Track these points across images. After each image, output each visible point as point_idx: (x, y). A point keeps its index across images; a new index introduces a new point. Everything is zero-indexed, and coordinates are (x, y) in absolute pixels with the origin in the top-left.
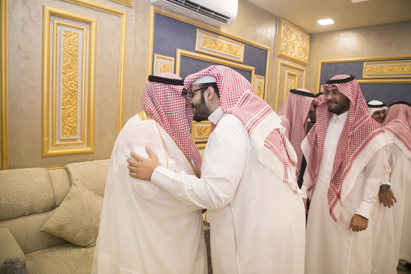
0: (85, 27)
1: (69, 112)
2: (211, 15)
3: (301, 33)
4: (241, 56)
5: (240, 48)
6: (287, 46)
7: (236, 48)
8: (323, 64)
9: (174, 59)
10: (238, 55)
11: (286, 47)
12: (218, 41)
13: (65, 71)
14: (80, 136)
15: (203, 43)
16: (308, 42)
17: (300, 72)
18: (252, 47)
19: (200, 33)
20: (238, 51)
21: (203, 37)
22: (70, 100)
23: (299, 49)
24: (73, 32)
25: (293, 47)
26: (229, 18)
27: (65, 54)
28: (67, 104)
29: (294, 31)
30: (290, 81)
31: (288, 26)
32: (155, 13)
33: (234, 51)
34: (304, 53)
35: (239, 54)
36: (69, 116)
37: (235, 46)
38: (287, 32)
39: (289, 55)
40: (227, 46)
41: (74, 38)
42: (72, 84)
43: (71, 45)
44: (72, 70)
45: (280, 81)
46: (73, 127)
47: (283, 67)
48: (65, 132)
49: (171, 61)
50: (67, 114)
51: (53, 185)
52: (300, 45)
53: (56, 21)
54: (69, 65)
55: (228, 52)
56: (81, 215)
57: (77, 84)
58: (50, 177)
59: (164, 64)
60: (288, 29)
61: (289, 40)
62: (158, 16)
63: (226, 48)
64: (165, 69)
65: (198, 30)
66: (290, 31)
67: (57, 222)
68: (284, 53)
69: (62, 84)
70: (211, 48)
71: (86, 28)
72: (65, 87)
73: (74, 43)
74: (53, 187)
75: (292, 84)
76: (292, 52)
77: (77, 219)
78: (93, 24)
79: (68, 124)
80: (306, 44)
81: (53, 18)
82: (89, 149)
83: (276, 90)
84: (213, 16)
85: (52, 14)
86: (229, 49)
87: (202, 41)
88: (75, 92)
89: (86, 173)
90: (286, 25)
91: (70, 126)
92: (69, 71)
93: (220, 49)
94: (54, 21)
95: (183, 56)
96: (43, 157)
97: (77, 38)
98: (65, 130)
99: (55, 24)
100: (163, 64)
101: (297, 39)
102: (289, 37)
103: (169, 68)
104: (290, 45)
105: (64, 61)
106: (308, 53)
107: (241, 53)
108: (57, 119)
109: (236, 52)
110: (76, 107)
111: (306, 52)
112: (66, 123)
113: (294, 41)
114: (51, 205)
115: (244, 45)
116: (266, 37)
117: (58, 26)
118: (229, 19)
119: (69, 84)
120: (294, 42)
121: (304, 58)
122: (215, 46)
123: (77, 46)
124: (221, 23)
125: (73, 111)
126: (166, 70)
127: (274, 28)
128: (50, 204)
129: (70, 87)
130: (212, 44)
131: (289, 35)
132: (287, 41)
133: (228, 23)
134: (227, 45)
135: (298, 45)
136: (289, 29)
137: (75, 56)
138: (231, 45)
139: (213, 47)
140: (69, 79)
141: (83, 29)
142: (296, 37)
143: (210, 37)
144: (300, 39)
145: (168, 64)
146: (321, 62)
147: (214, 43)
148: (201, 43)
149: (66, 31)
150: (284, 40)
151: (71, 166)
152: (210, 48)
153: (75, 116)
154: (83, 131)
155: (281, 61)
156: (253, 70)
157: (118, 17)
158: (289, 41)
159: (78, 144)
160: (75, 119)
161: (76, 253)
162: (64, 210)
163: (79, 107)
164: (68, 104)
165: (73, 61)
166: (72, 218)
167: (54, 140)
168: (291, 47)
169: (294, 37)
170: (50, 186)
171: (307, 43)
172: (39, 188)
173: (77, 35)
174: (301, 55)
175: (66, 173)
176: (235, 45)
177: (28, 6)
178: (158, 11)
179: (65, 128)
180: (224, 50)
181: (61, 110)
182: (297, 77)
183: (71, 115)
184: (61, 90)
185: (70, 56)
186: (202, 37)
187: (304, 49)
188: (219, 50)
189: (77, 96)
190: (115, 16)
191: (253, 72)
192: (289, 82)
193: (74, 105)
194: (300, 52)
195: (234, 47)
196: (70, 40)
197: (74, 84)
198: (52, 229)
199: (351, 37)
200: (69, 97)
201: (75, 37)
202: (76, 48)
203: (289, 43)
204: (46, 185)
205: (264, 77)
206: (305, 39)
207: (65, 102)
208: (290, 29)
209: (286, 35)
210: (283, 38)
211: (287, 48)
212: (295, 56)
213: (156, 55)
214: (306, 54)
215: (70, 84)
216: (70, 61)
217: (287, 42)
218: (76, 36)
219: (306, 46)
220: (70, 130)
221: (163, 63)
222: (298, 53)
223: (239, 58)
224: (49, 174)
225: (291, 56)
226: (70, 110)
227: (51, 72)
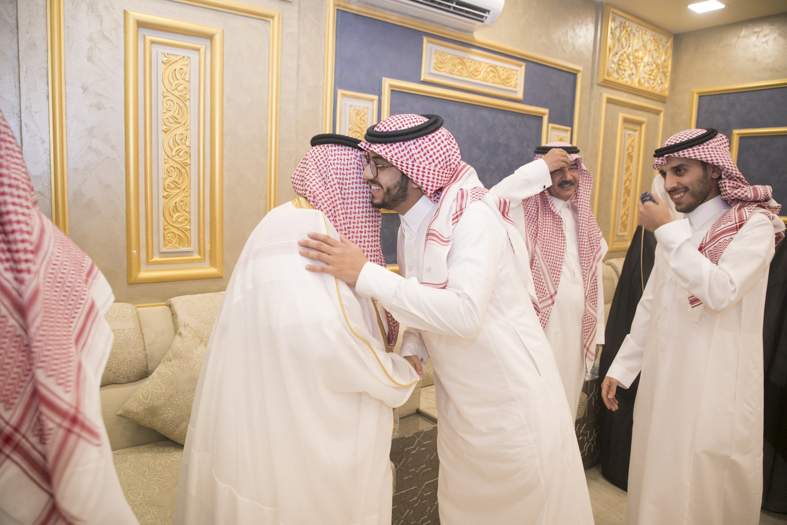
0: (202, 44)
1: (176, 203)
2: (450, 7)
3: (654, 33)
4: (518, 87)
5: (517, 71)
6: (620, 63)
7: (507, 71)
8: (701, 97)
9: (376, 97)
10: (511, 86)
11: (619, 65)
12: (469, 59)
13: (167, 127)
14: (197, 246)
15: (435, 64)
16: (670, 52)
17: (652, 116)
18: (543, 68)
19: (430, 45)
20: (512, 76)
21: (436, 52)
22: (176, 180)
23: (647, 68)
24: (180, 56)
25: (635, 63)
26: (489, 11)
27: (166, 96)
28: (171, 189)
29: (637, 31)
30: (629, 135)
31: (623, 20)
32: (338, 10)
33: (502, 77)
34: (660, 75)
35: (513, 83)
36: (176, 209)
37: (506, 68)
38: (620, 33)
39: (625, 80)
40: (487, 67)
41: (182, 67)
42: (179, 150)
43: (178, 80)
44: (179, 125)
45: (605, 135)
46: (184, 231)
47: (612, 106)
48: (168, 239)
49: (371, 103)
51: (143, 335)
52: (650, 59)
53: (149, 38)
54: (174, 117)
55: (491, 80)
56: (189, 391)
57: (188, 152)
58: (140, 321)
59: (357, 108)
60: (622, 26)
61: (625, 50)
62: (342, 15)
63: (486, 71)
64: (359, 117)
65: (425, 39)
66: (627, 30)
67: (147, 402)
68: (614, 77)
69: (161, 152)
70: (454, 73)
71: (204, 47)
72: (168, 156)
73: (183, 75)
74: (143, 339)
75: (633, 141)
76: (633, 74)
77: (181, 397)
78: (218, 39)
79: (174, 224)
80: (664, 57)
82: (213, 271)
83: (596, 155)
84: (454, 8)
85: (141, 25)
86: (491, 74)
87: (434, 61)
88: (186, 166)
89: (203, 315)
90: (618, 20)
91: (178, 228)
92: (174, 128)
93: (474, 73)
95: (394, 92)
97: (187, 65)
98: (169, 235)
100: (355, 109)
101: (644, 46)
102: (624, 44)
103: (366, 116)
104: (627, 61)
106: (669, 74)
107: (517, 81)
108: (155, 216)
109: (508, 78)
110: (187, 193)
111: (664, 73)
112: (171, 223)
113: (636, 51)
114: (139, 370)
115: (524, 65)
116: (574, 45)
117: (153, 45)
118: (487, 13)
119: (174, 151)
120: (636, 54)
121: (662, 86)
122: (462, 69)
123: (187, 81)
124: (474, 24)
125: (183, 201)
126: (361, 119)
127: (591, 27)
128: (137, 368)
129: (177, 156)
130: (455, 65)
131: (625, 38)
132: (620, 53)
133: (486, 21)
134: (487, 65)
135: (646, 59)
136: (624, 27)
137: (184, 99)
138: (497, 66)
139: (458, 71)
140: (175, 142)
141: (198, 50)
142: (641, 44)
143: (451, 52)
144: (651, 46)
145: (364, 108)
146: (698, 93)
147: (461, 64)
148: (433, 65)
149: (168, 54)
150: (615, 50)
151: (177, 301)
152: (452, 74)
153: (187, 210)
154: (202, 237)
155: (607, 94)
156: (544, 114)
157: (264, 22)
158: (625, 52)
159: (194, 261)
160: (187, 214)
161: (178, 458)
162: (159, 381)
163: (194, 192)
164: (174, 188)
165: (180, 109)
166: (172, 395)
168: (629, 64)
169: (636, 43)
170: (137, 335)
171: (666, 53)
172: (118, 339)
173: (187, 60)
174: (655, 80)
175: (169, 313)
176: (504, 66)
177: (99, 13)
178: (344, 7)
179: (169, 233)
180: (481, 76)
181: (162, 200)
182: (644, 126)
183: (179, 209)
184: (161, 162)
185: (176, 100)
186: (433, 51)
187: (660, 67)
188: (471, 77)
189: (189, 172)
190: (258, 21)
191: (546, 119)
192: (627, 137)
193: (184, 190)
194: (650, 75)
195: (503, 70)
196: (175, 70)
197: (183, 151)
198: (137, 413)
199: (765, 36)
200: (175, 174)
201: (184, 65)
202: (186, 84)
203: (625, 55)
204: (130, 334)
205: (569, 128)
206: (664, 46)
207: (169, 185)
208: (628, 27)
209: (619, 40)
210: (612, 47)
211: (622, 67)
212: (639, 82)
213: (340, 92)
214: (666, 76)
215: (177, 150)
216: (176, 109)
217: (622, 55)
218: (186, 62)
219: (665, 61)
220: (178, 234)
221: (355, 106)
222: (647, 77)
223: (515, 92)
225: (629, 83)
226: (178, 199)
227: (141, 131)
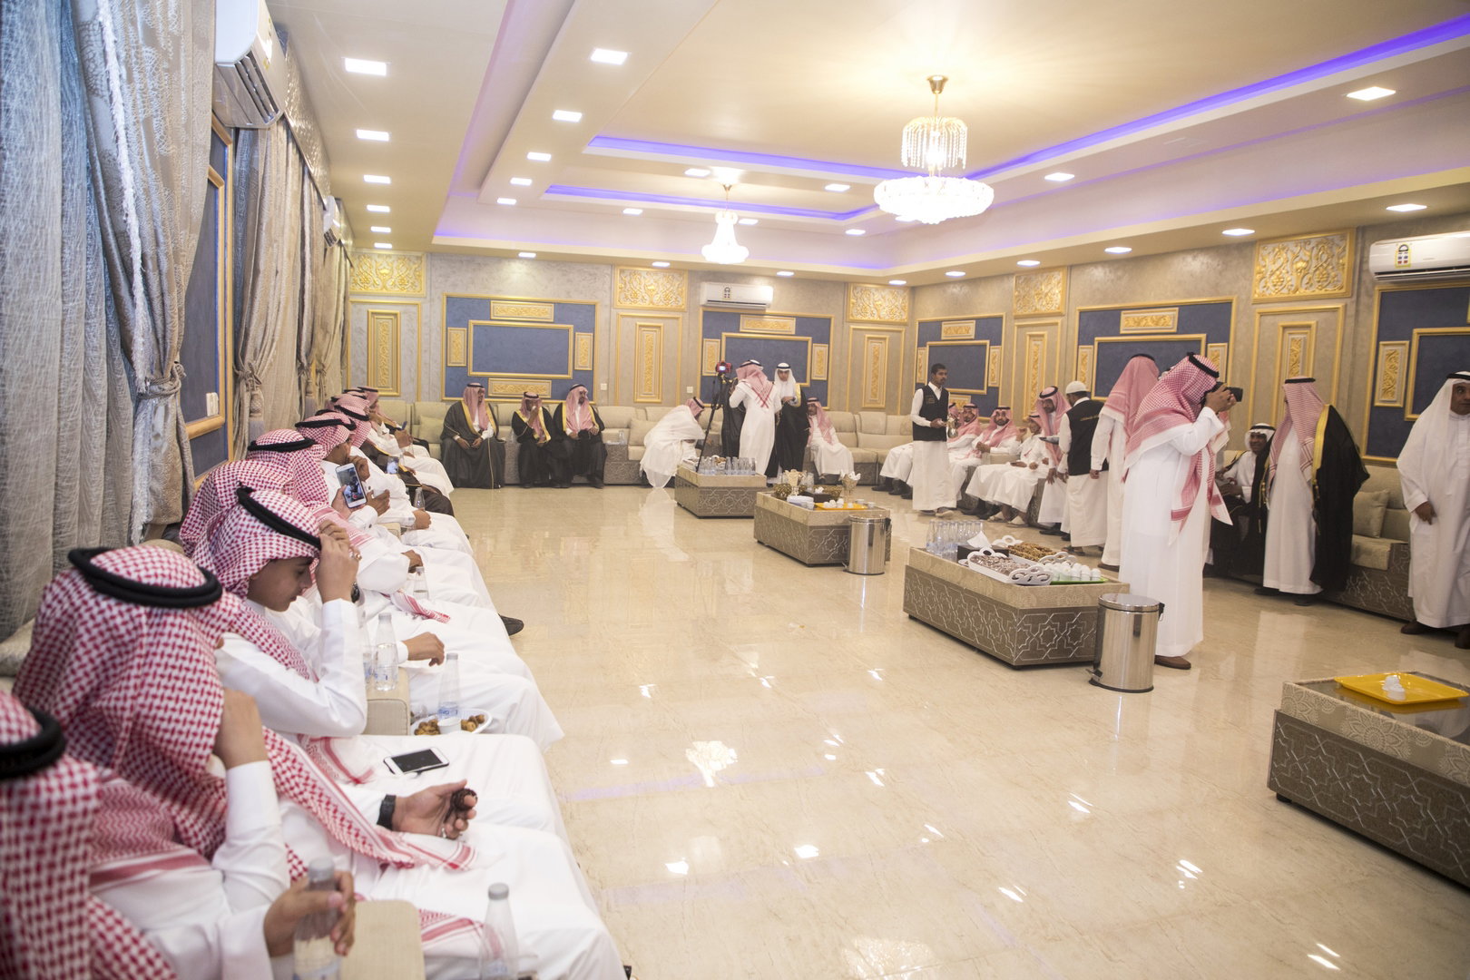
3: (891, 290)
4: (792, 328)
5: (791, 322)
6: (863, 310)
7: (784, 323)
9: (720, 340)
12: (763, 321)
16: (907, 298)
17: (895, 334)
18: (808, 319)
19: (744, 318)
20: (788, 324)
21: (747, 321)
23: (886, 309)
25: (875, 308)
29: (876, 292)
30: (874, 345)
32: (704, 311)
33: (781, 326)
34: (899, 311)
35: (789, 328)
38: (862, 295)
39: (870, 318)
47: (857, 332)
52: (890, 304)
55: (777, 328)
60: (863, 291)
61: (867, 302)
63: (773, 325)
65: (741, 318)
66: (867, 293)
68: (860, 318)
75: (878, 348)
76: (874, 314)
81: (640, 328)
83: (847, 357)
86: (776, 325)
87: (745, 324)
93: (766, 325)
95: (727, 338)
96: (635, 402)
99: (642, 331)
101: (884, 299)
102: (865, 300)
104: (868, 308)
105: (645, 350)
106: (906, 310)
109: (786, 326)
111: (902, 310)
113: (877, 301)
115: (794, 319)
116: (829, 305)
118: (766, 305)
122: (761, 325)
127: (841, 295)
130: (758, 326)
131: (865, 297)
132: (863, 303)
134: (772, 322)
135: (886, 304)
138: (779, 320)
143: (755, 319)
144: (890, 298)
146: (918, 322)
147: (759, 323)
150: (858, 304)
152: (754, 328)
155: (854, 326)
156: (809, 340)
168: (871, 309)
169: (875, 298)
171: (903, 299)
174: (893, 315)
180: (771, 327)
182: (887, 340)
187: (899, 307)
188: (765, 328)
194: (890, 312)
203: (867, 305)
205: (827, 345)
206: (901, 296)
209: (861, 298)
210: (855, 303)
212: (879, 317)
213: (704, 340)
219: (902, 303)
221: (710, 344)
222: (886, 314)
223: (791, 332)
224: (636, 411)
227: (639, 356)
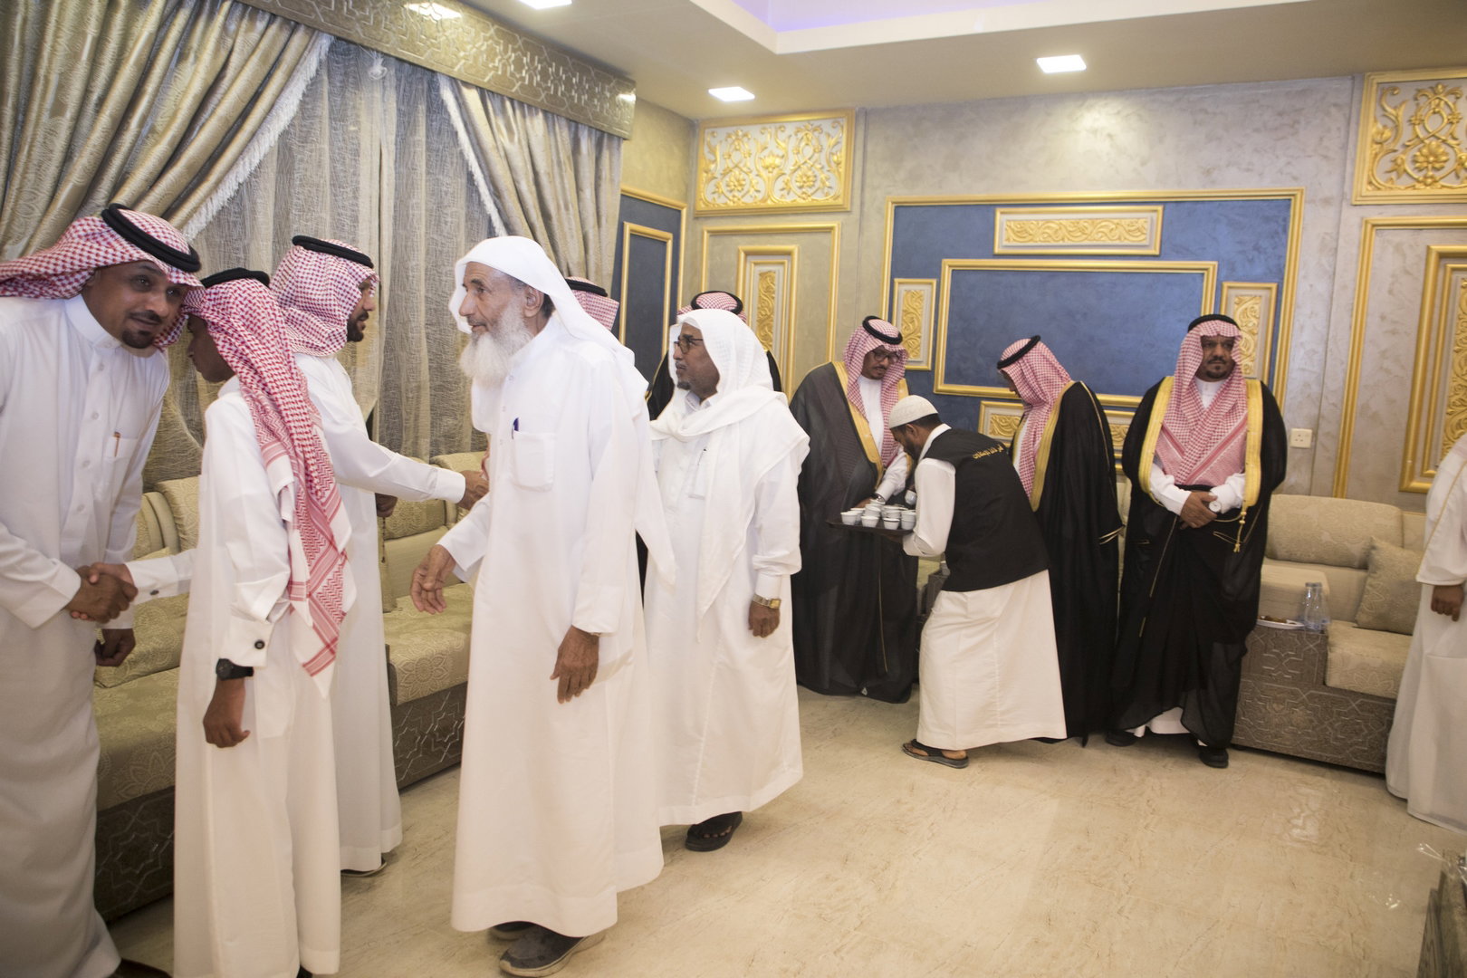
50: (1455, 424)
81: (1443, 262)
94: (1445, 267)
96: (1402, 491)
99: (1449, 270)
105: (1459, 332)
167: (1426, 465)
224: (1402, 517)
